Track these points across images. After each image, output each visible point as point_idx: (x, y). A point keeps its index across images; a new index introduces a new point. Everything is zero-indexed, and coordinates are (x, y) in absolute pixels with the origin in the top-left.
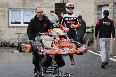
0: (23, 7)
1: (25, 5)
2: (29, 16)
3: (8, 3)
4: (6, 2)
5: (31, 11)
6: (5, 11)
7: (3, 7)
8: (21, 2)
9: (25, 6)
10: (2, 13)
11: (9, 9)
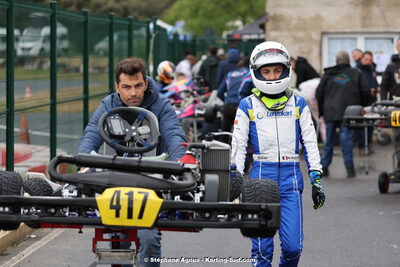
0: (364, 26)
1: (368, 22)
2: (381, 53)
3: (318, 18)
4: (313, 15)
5: (388, 39)
6: (310, 40)
7: (305, 30)
8: (358, 12)
9: (370, 26)
10: (303, 45)
11: (323, 34)
